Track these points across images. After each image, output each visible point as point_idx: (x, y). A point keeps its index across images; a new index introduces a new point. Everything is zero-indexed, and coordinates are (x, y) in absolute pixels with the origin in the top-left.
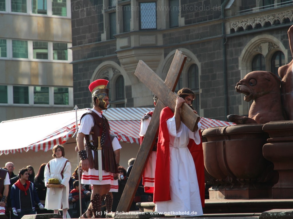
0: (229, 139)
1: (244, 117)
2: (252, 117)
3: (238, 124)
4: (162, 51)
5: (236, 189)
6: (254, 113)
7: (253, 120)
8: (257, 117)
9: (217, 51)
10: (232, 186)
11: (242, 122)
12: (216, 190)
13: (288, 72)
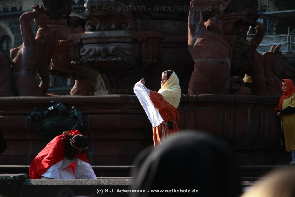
13: (18, 54)
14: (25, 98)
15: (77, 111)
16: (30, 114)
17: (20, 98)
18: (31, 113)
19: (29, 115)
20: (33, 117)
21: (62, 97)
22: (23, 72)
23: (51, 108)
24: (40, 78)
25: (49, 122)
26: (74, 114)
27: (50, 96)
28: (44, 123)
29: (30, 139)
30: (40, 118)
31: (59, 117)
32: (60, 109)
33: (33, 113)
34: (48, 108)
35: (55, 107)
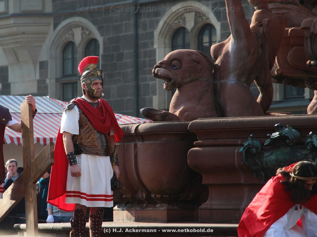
0: (143, 140)
1: (164, 111)
2: (174, 112)
3: (155, 120)
4: (51, 20)
5: (151, 209)
6: (176, 106)
7: (176, 115)
8: (180, 112)
9: (124, 22)
10: (145, 205)
11: (160, 118)
12: (123, 210)
13: (223, 52)
14: (235, 119)
16: (244, 145)
17: (227, 119)
19: (242, 145)
20: (248, 150)
21: (292, 117)
22: (231, 80)
23: (276, 134)
24: (258, 87)
25: (273, 157)
26: (312, 144)
27: (275, 115)
28: (265, 158)
29: (244, 183)
30: (259, 150)
31: (289, 148)
32: (291, 135)
33: (248, 143)
34: (272, 135)
35: (282, 133)
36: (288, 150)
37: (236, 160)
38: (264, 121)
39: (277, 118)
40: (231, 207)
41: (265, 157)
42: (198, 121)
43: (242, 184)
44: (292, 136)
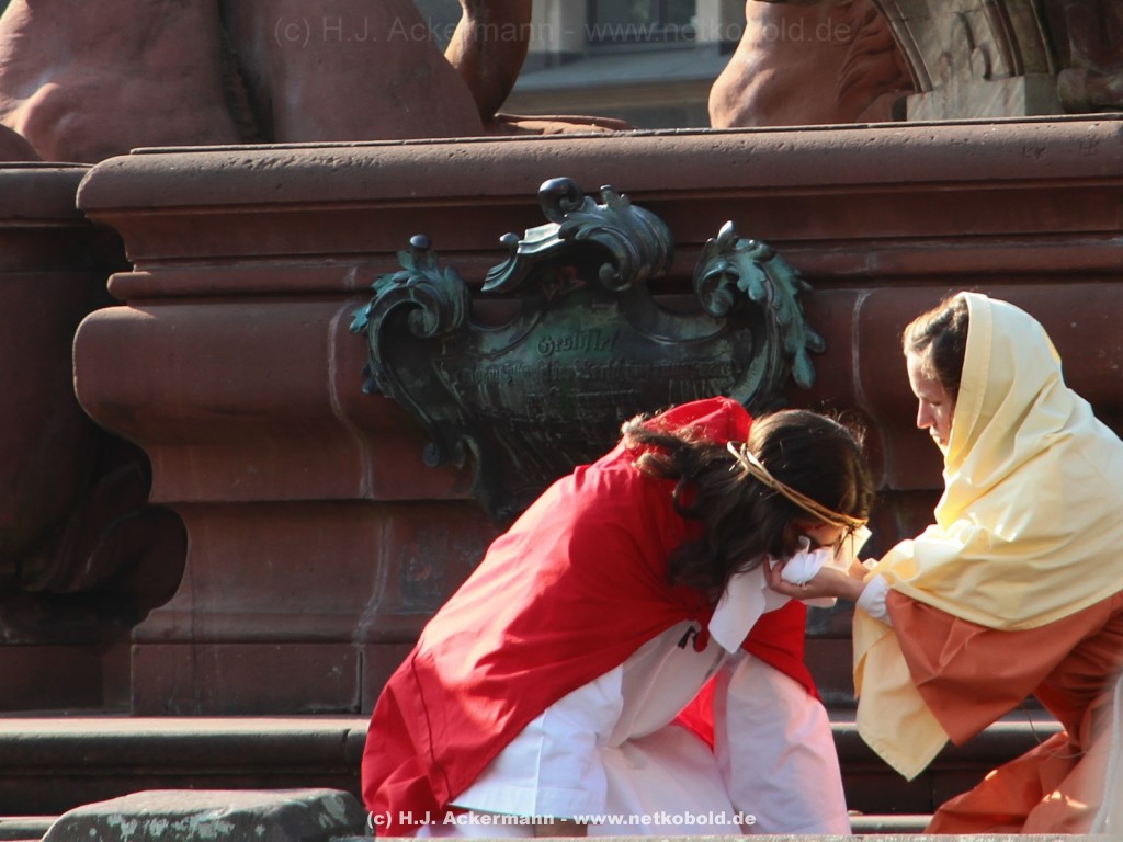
2: (4, 111)
6: (12, 83)
7: (9, 131)
8: (37, 111)
15: (761, 262)
16: (373, 292)
17: (288, 153)
18: (376, 284)
19: (367, 293)
20: (397, 320)
21: (629, 141)
23: (544, 236)
25: (529, 357)
26: (732, 287)
27: (541, 131)
28: (486, 363)
29: (372, 496)
30: (455, 319)
31: (613, 308)
32: (621, 241)
33: (396, 281)
34: (522, 238)
35: (575, 230)
36: (606, 318)
37: (332, 371)
38: (483, 165)
39: (550, 149)
40: (303, 627)
41: (487, 356)
42: (132, 160)
43: (364, 502)
44: (626, 242)
